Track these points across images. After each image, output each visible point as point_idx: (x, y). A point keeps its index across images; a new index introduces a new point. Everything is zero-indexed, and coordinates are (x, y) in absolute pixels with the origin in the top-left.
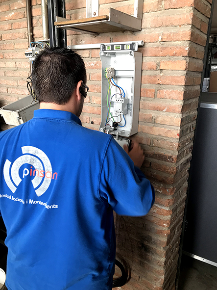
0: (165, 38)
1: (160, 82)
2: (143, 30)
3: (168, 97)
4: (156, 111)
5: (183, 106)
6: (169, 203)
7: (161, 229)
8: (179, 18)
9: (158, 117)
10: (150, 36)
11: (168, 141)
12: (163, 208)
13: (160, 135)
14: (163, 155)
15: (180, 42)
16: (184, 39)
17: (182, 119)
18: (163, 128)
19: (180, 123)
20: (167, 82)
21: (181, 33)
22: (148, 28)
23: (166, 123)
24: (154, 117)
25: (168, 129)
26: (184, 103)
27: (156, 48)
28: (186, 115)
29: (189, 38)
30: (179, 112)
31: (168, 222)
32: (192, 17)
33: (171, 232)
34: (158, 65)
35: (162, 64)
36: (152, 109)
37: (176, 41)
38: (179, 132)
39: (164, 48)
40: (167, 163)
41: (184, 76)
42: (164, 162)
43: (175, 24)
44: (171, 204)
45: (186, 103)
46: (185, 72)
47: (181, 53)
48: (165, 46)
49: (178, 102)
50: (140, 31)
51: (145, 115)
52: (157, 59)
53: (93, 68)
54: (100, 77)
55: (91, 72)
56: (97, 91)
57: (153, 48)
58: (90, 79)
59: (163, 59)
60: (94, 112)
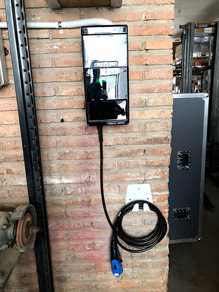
0: (149, 17)
1: (148, 62)
2: (122, 7)
3: (157, 78)
4: (145, 94)
9: (149, 99)
10: (132, 14)
11: (162, 122)
12: (163, 193)
13: (153, 118)
14: (158, 138)
15: (164, 21)
16: (169, 18)
18: (156, 110)
19: (173, 101)
20: (156, 62)
21: (166, 12)
22: (129, 5)
23: (158, 105)
24: (144, 100)
25: (160, 110)
27: (139, 27)
29: (173, 17)
30: (171, 90)
34: (144, 44)
35: (148, 44)
36: (142, 92)
37: (161, 20)
38: (172, 110)
39: (148, 27)
40: (163, 145)
42: (159, 145)
43: (159, 3)
46: (172, 51)
47: (167, 32)
48: (149, 25)
49: (168, 81)
50: (119, 7)
51: (135, 99)
52: (142, 38)
53: (56, 52)
54: (70, 62)
55: (55, 57)
56: (66, 79)
57: (137, 26)
58: (54, 66)
59: (148, 38)
60: (64, 106)
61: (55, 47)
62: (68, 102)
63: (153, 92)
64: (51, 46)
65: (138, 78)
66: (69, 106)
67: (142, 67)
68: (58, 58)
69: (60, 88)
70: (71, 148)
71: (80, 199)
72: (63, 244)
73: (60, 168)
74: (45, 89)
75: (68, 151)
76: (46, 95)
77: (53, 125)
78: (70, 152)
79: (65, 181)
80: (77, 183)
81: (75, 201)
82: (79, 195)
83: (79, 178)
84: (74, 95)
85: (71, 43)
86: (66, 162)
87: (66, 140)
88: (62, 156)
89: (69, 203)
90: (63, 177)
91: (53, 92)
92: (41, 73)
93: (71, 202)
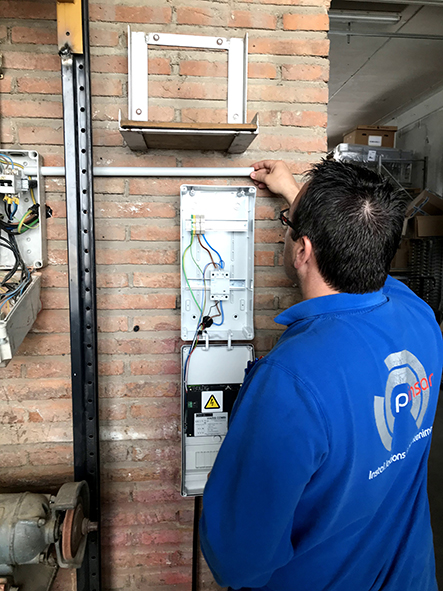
2: (246, 153)
22: (256, 151)
24: (277, 299)
34: (277, 211)
36: (272, 284)
43: (302, 150)
51: (260, 297)
52: (275, 201)
53: (134, 216)
54: (155, 233)
55: (130, 224)
56: (148, 261)
58: (128, 238)
60: (141, 304)
61: (133, 209)
62: (149, 297)
63: (291, 286)
64: (126, 206)
65: (267, 263)
66: (150, 305)
67: (275, 246)
68: (137, 226)
69: (137, 274)
70: (149, 376)
71: (158, 470)
72: (123, 554)
73: (126, 412)
74: (111, 276)
75: (142, 382)
76: (111, 285)
77: (119, 336)
78: (146, 383)
79: (135, 435)
80: (155, 440)
81: (150, 472)
82: (158, 462)
83: (159, 431)
84: (160, 286)
85: (159, 204)
86: (137, 402)
87: (141, 362)
88: (130, 391)
89: (139, 475)
90: (131, 428)
91: (123, 281)
92: (105, 249)
93: (143, 473)
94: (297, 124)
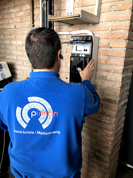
0: (113, 28)
1: (110, 55)
2: (100, 23)
3: (114, 64)
4: (106, 72)
5: (123, 70)
6: (113, 129)
7: (107, 145)
8: (123, 16)
9: (107, 76)
10: (105, 27)
11: (113, 91)
12: (109, 132)
13: (109, 87)
14: (110, 100)
15: (123, 31)
16: (125, 29)
17: (122, 78)
18: (111, 83)
19: (121, 80)
20: (114, 54)
21: (124, 25)
22: (103, 22)
23: (113, 80)
24: (105, 76)
25: (114, 83)
26: (124, 68)
27: (108, 34)
28: (125, 75)
29: (128, 28)
30: (121, 73)
31: (112, 141)
32: (131, 16)
33: (113, 148)
34: (108, 44)
35: (111, 44)
36: (104, 71)
37: (120, 30)
38: (121, 85)
39: (112, 34)
40: (113, 104)
41: (125, 51)
42: (110, 104)
43: (120, 20)
44: (114, 130)
45: (126, 68)
46: (126, 49)
47: (123, 37)
48: (113, 33)
49: (120, 67)
50: (98, 23)
51: (100, 74)
52: (108, 40)
55: (68, 48)
57: (106, 34)
58: (67, 52)
59: (112, 40)
63: (110, 72)
65: (103, 63)
67: (106, 57)
76: (62, 65)
94: (119, 10)
